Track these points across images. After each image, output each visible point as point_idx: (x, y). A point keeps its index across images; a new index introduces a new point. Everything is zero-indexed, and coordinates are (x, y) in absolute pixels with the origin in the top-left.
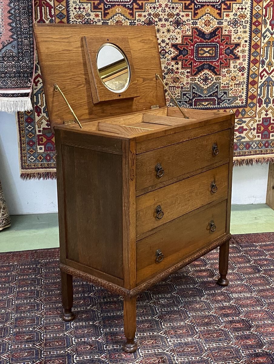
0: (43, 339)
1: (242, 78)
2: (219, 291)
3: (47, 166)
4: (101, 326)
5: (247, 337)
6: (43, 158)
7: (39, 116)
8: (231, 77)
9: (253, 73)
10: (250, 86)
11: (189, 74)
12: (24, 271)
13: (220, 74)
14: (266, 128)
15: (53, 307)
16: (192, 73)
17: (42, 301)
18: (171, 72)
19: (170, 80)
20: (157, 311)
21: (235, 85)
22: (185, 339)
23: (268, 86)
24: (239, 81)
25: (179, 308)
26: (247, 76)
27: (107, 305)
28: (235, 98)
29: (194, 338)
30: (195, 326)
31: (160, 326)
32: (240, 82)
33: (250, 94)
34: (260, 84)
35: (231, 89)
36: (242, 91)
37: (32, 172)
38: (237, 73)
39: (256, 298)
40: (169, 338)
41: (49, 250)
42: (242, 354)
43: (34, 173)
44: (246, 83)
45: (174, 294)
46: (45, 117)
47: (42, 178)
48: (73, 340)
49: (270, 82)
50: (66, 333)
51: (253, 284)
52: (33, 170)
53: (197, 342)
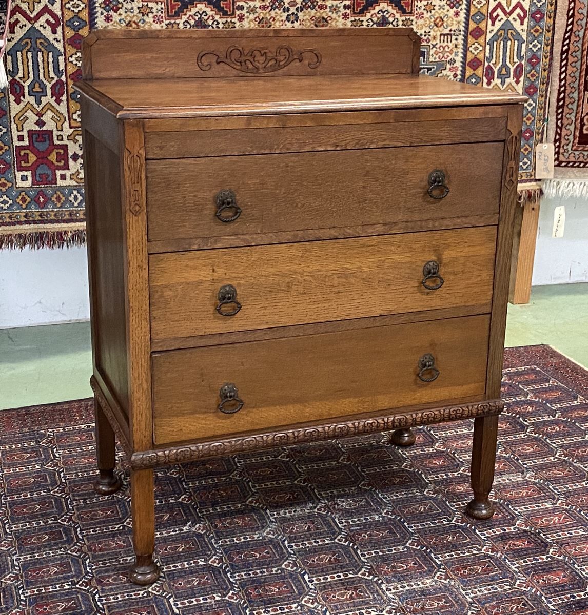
0: (101, 606)
1: (454, 22)
2: (456, 474)
3: (40, 219)
4: (226, 568)
5: (547, 568)
6: (29, 200)
7: (18, 104)
8: (433, 20)
9: (477, 10)
10: (470, 39)
11: (348, 11)
12: (11, 456)
13: (411, 13)
15: (102, 533)
16: (354, 9)
17: (74, 522)
18: (310, 7)
19: (309, 24)
20: (340, 526)
21: (442, 37)
22: (419, 583)
23: (506, 40)
24: (449, 28)
25: (383, 515)
26: (465, 18)
27: (225, 520)
28: (442, 65)
29: (436, 578)
30: (431, 552)
31: (356, 558)
32: (451, 31)
33: (470, 57)
34: (489, 36)
35: (434, 46)
36: (455, 50)
37: (5, 233)
38: (446, 10)
39: (535, 484)
40: (382, 583)
41: (58, 407)
42: (549, 605)
43: (11, 235)
44: (462, 33)
45: (364, 485)
46: (32, 105)
47: (27, 246)
48: (172, 604)
49: (510, 31)
50: (150, 590)
51: (520, 456)
52: (8, 227)
53: (446, 587)
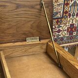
10: (65, 6)
14: (72, 29)
21: (57, 5)
23: (74, 6)
24: (59, 3)
28: (57, 13)
33: (65, 11)
34: (70, 5)
36: (61, 9)
44: (63, 4)
49: (76, 4)
